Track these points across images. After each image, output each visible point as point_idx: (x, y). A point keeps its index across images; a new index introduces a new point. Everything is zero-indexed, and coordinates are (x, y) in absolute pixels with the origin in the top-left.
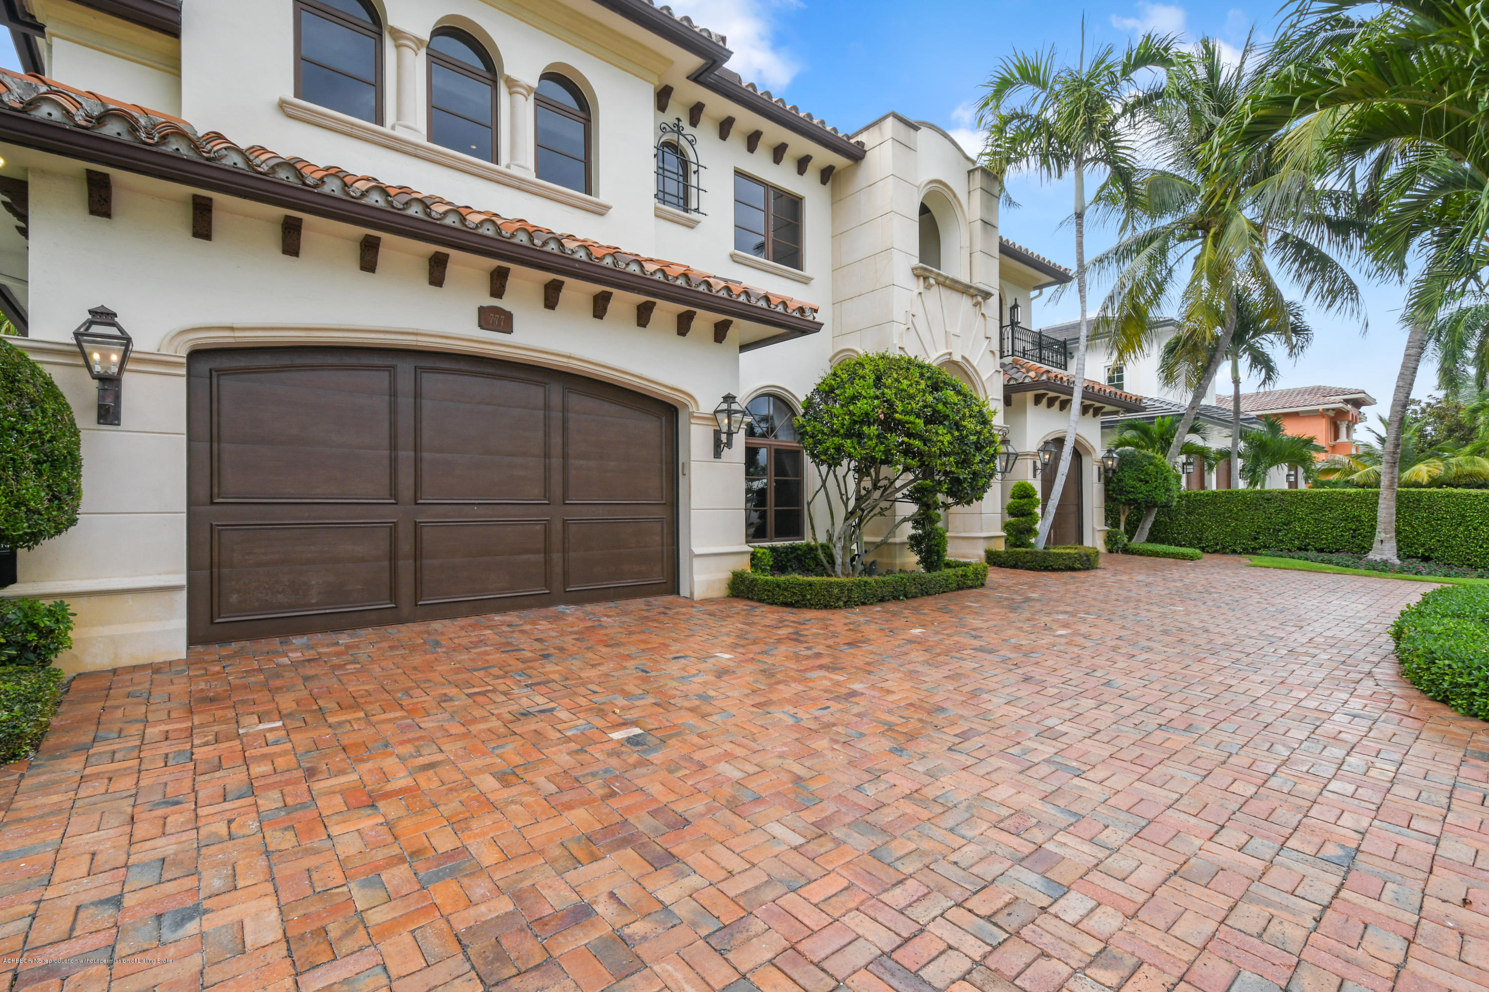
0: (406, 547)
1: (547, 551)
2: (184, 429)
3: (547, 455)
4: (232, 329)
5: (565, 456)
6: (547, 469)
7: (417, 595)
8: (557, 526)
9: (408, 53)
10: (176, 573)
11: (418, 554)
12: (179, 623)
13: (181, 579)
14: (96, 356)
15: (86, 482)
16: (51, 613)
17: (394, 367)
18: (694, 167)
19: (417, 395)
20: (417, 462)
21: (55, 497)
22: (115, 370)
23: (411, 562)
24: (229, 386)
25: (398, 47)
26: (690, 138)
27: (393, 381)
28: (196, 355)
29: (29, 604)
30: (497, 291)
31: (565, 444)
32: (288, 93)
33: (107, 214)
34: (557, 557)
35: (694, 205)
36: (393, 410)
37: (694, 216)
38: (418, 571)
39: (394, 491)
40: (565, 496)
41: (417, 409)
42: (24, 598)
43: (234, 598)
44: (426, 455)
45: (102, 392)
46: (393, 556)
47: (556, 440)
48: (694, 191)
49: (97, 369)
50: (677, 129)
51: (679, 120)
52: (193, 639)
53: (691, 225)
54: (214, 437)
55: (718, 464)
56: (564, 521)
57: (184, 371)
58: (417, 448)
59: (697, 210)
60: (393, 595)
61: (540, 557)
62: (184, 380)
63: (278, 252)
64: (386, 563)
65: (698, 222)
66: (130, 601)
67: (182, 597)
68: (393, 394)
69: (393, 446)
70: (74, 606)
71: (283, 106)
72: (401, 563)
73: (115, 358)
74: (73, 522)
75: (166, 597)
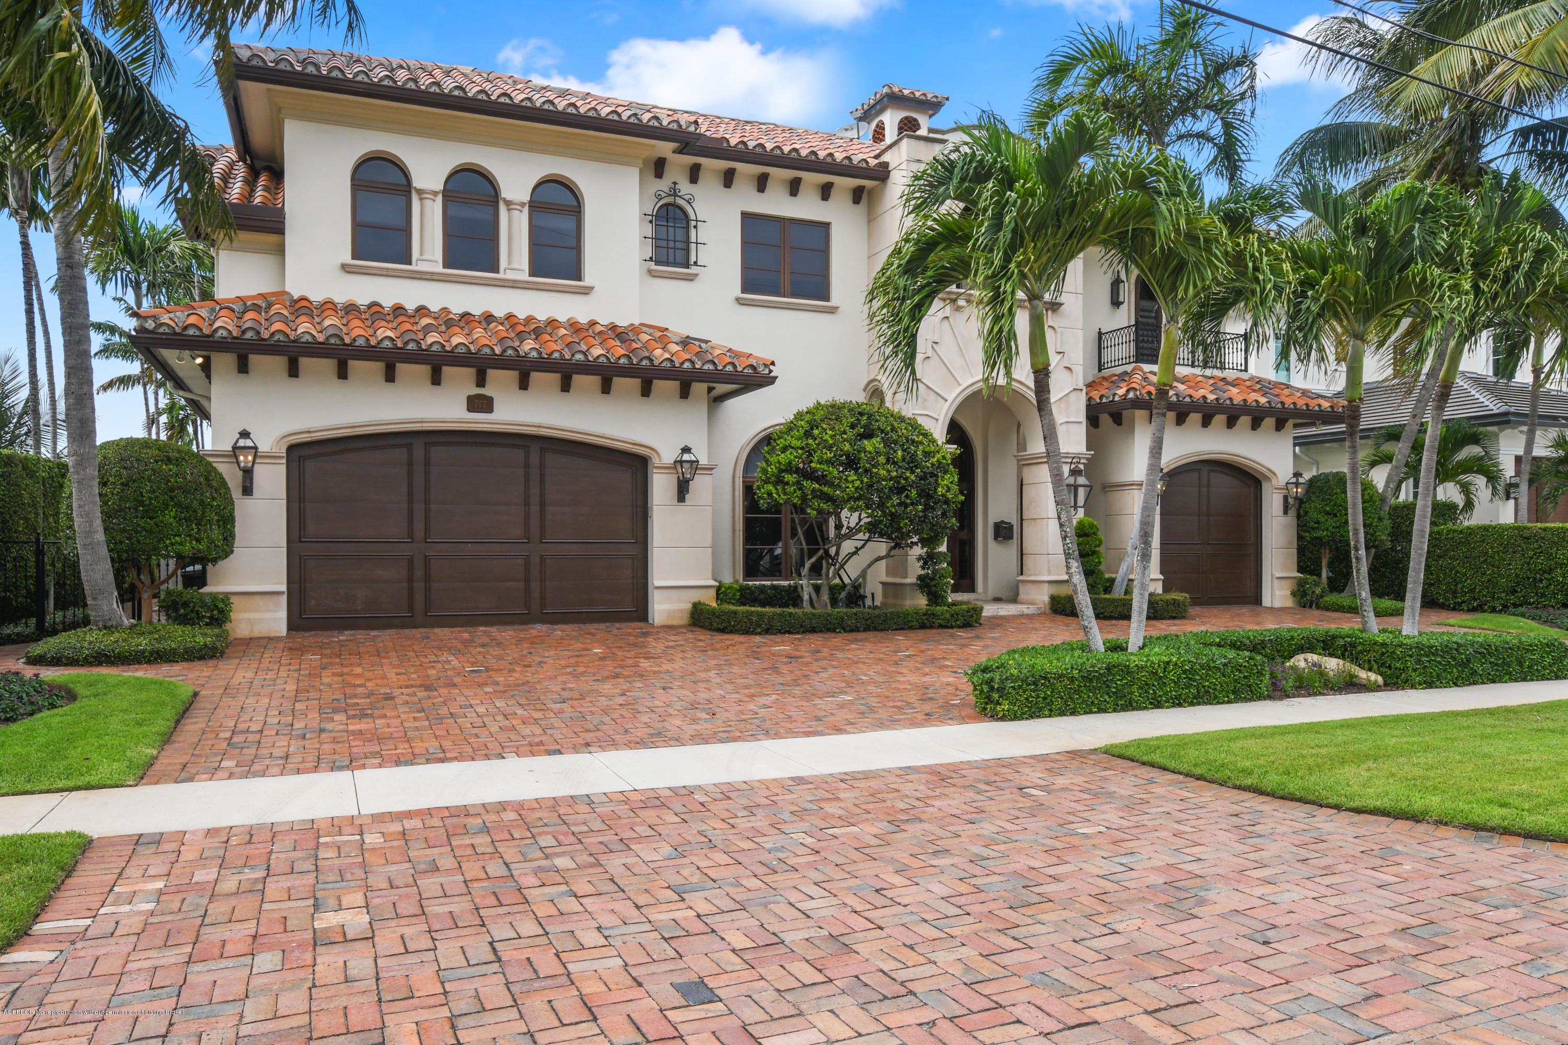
0: (419, 573)
1: (527, 580)
2: (284, 496)
3: (527, 504)
4: (309, 432)
5: (542, 504)
6: (527, 517)
7: (427, 608)
8: (535, 560)
9: (428, 203)
10: (281, 583)
11: (427, 579)
12: (282, 614)
13: (283, 588)
14: (242, 458)
15: (238, 530)
16: (223, 600)
17: (411, 444)
18: (693, 223)
19: (427, 463)
20: (427, 511)
21: (225, 539)
22: (250, 465)
23: (422, 584)
24: (310, 466)
25: (421, 199)
26: (687, 197)
27: (410, 455)
28: (291, 448)
29: (214, 596)
30: (481, 381)
31: (542, 495)
32: (347, 258)
33: (247, 372)
34: (535, 585)
35: (693, 259)
36: (410, 475)
37: (693, 270)
38: (428, 591)
39: (411, 534)
40: (542, 536)
41: (427, 473)
42: (211, 594)
43: (313, 603)
44: (433, 507)
45: (244, 478)
46: (410, 580)
47: (535, 491)
48: (693, 246)
49: (242, 465)
50: (674, 192)
51: (675, 183)
52: (291, 627)
53: (691, 278)
54: (302, 500)
55: (682, 507)
56: (542, 557)
57: (284, 461)
58: (427, 502)
59: (696, 263)
60: (411, 608)
61: (521, 585)
62: (284, 467)
63: (335, 378)
64: (406, 585)
65: (697, 275)
66: (257, 599)
67: (284, 599)
68: (410, 463)
69: (410, 501)
70: (233, 599)
71: (345, 268)
72: (415, 584)
73: (250, 458)
74: (232, 552)
75: (275, 598)
